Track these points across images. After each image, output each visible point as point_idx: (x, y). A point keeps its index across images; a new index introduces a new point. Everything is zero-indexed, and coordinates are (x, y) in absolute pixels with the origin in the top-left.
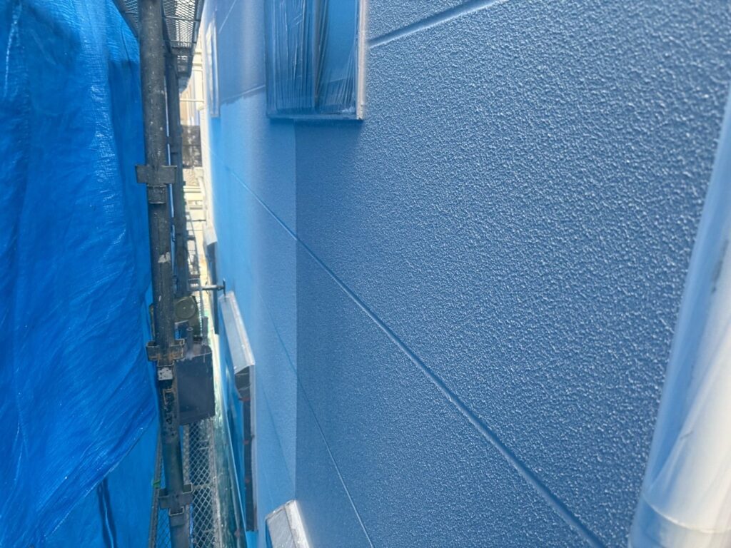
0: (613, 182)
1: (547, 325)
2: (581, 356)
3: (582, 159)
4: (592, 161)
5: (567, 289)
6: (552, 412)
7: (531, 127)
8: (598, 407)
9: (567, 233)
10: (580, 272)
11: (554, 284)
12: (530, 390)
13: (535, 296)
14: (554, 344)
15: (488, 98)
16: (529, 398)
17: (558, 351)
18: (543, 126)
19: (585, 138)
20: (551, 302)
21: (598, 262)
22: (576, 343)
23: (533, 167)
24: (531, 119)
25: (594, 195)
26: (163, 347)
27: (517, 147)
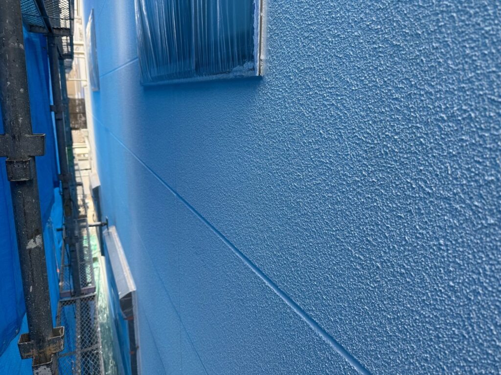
26: (38, 342)
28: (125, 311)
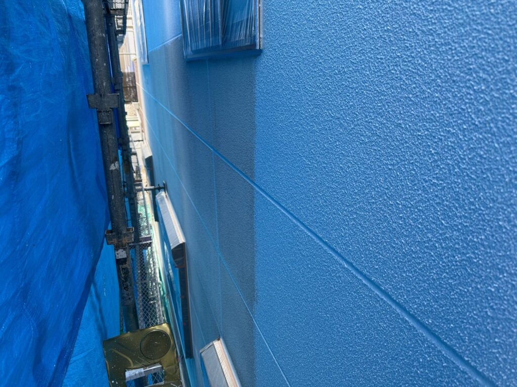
0: (504, 74)
1: (437, 203)
2: (471, 228)
3: (471, 57)
4: (482, 58)
5: (456, 172)
6: (442, 275)
7: (418, 35)
8: (488, 270)
9: (456, 124)
10: (470, 157)
11: (443, 168)
12: (420, 257)
13: (424, 180)
14: (443, 220)
15: (375, 16)
16: (419, 264)
17: (447, 225)
18: (430, 33)
19: (474, 38)
20: (441, 184)
21: (488, 147)
22: (466, 217)
23: (421, 70)
24: (418, 29)
25: (483, 88)
26: (118, 234)
27: (404, 54)
28: (176, 260)
